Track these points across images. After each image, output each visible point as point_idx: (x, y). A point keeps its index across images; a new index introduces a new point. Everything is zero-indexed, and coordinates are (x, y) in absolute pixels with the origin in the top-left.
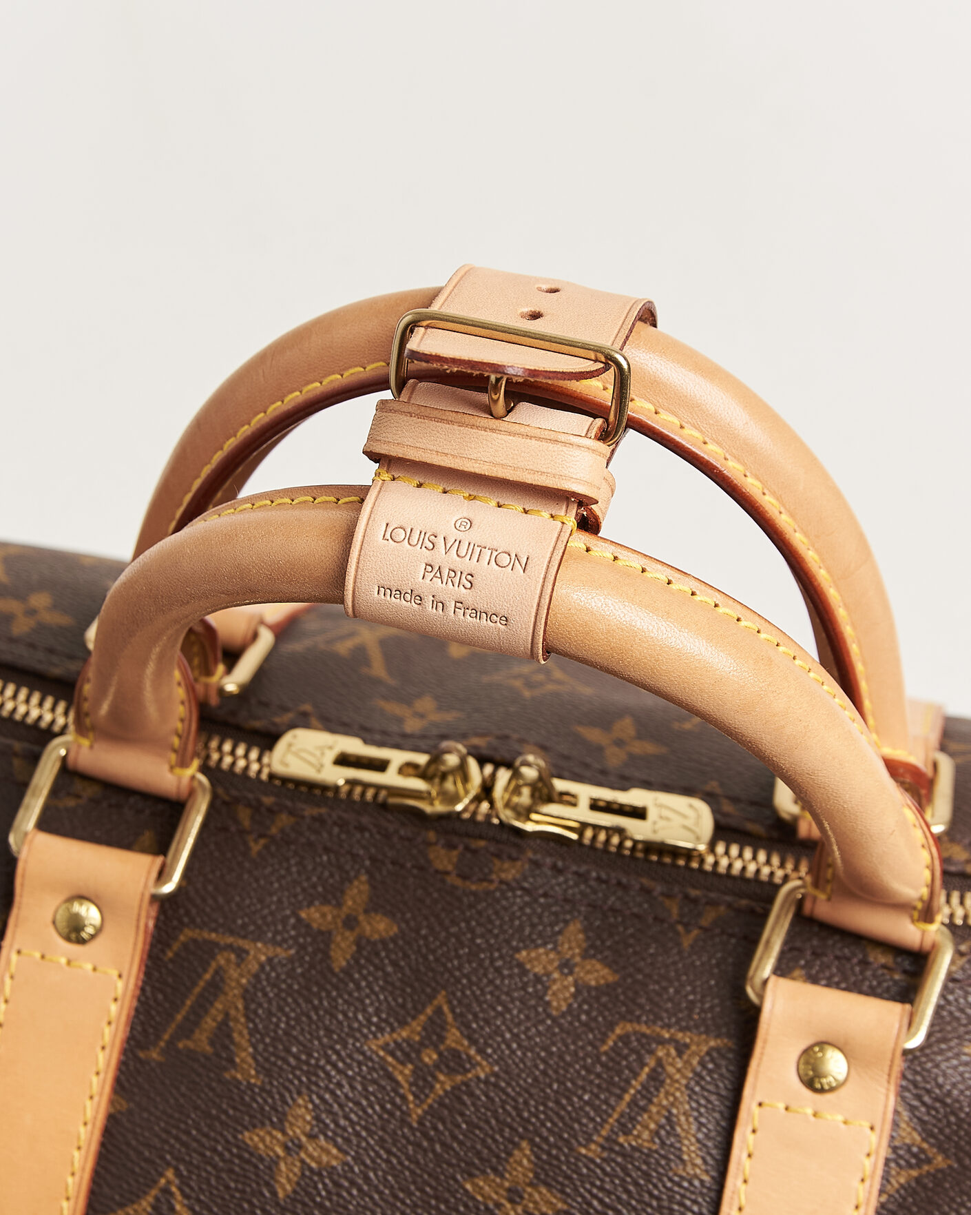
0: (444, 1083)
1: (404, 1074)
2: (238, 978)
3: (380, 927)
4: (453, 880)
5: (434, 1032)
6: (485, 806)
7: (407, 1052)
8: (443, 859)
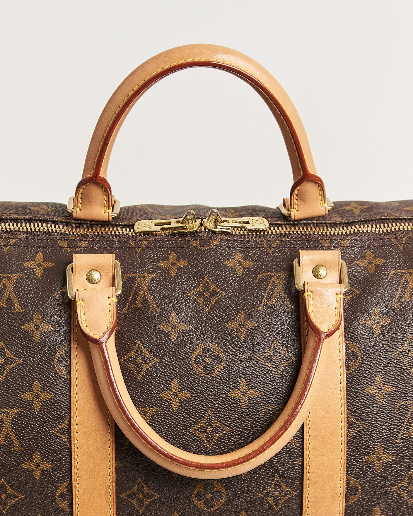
0: (213, 300)
1: (201, 300)
2: (145, 285)
3: (183, 263)
4: (199, 248)
5: (207, 287)
6: (203, 228)
7: (200, 294)
8: (194, 243)
